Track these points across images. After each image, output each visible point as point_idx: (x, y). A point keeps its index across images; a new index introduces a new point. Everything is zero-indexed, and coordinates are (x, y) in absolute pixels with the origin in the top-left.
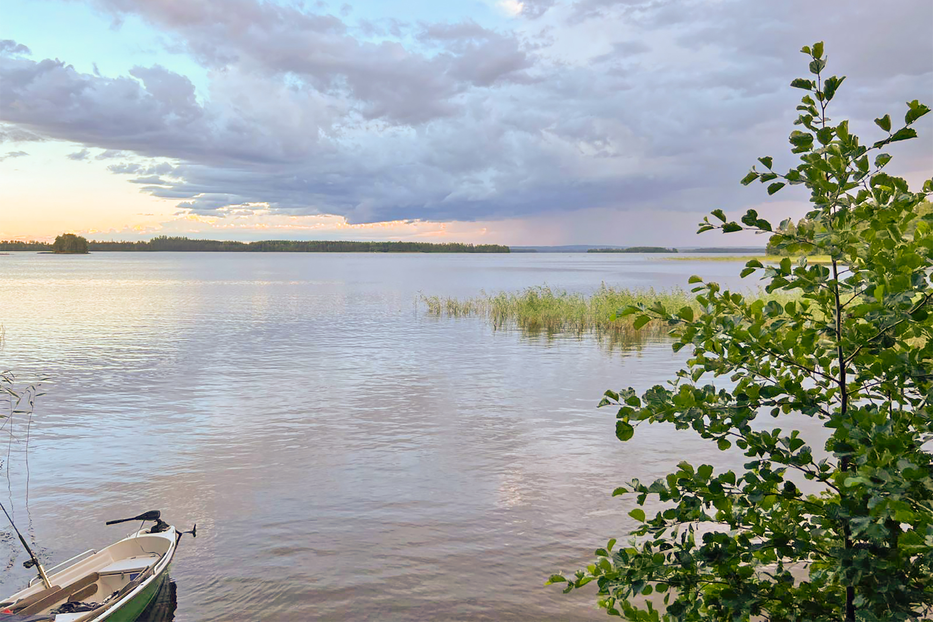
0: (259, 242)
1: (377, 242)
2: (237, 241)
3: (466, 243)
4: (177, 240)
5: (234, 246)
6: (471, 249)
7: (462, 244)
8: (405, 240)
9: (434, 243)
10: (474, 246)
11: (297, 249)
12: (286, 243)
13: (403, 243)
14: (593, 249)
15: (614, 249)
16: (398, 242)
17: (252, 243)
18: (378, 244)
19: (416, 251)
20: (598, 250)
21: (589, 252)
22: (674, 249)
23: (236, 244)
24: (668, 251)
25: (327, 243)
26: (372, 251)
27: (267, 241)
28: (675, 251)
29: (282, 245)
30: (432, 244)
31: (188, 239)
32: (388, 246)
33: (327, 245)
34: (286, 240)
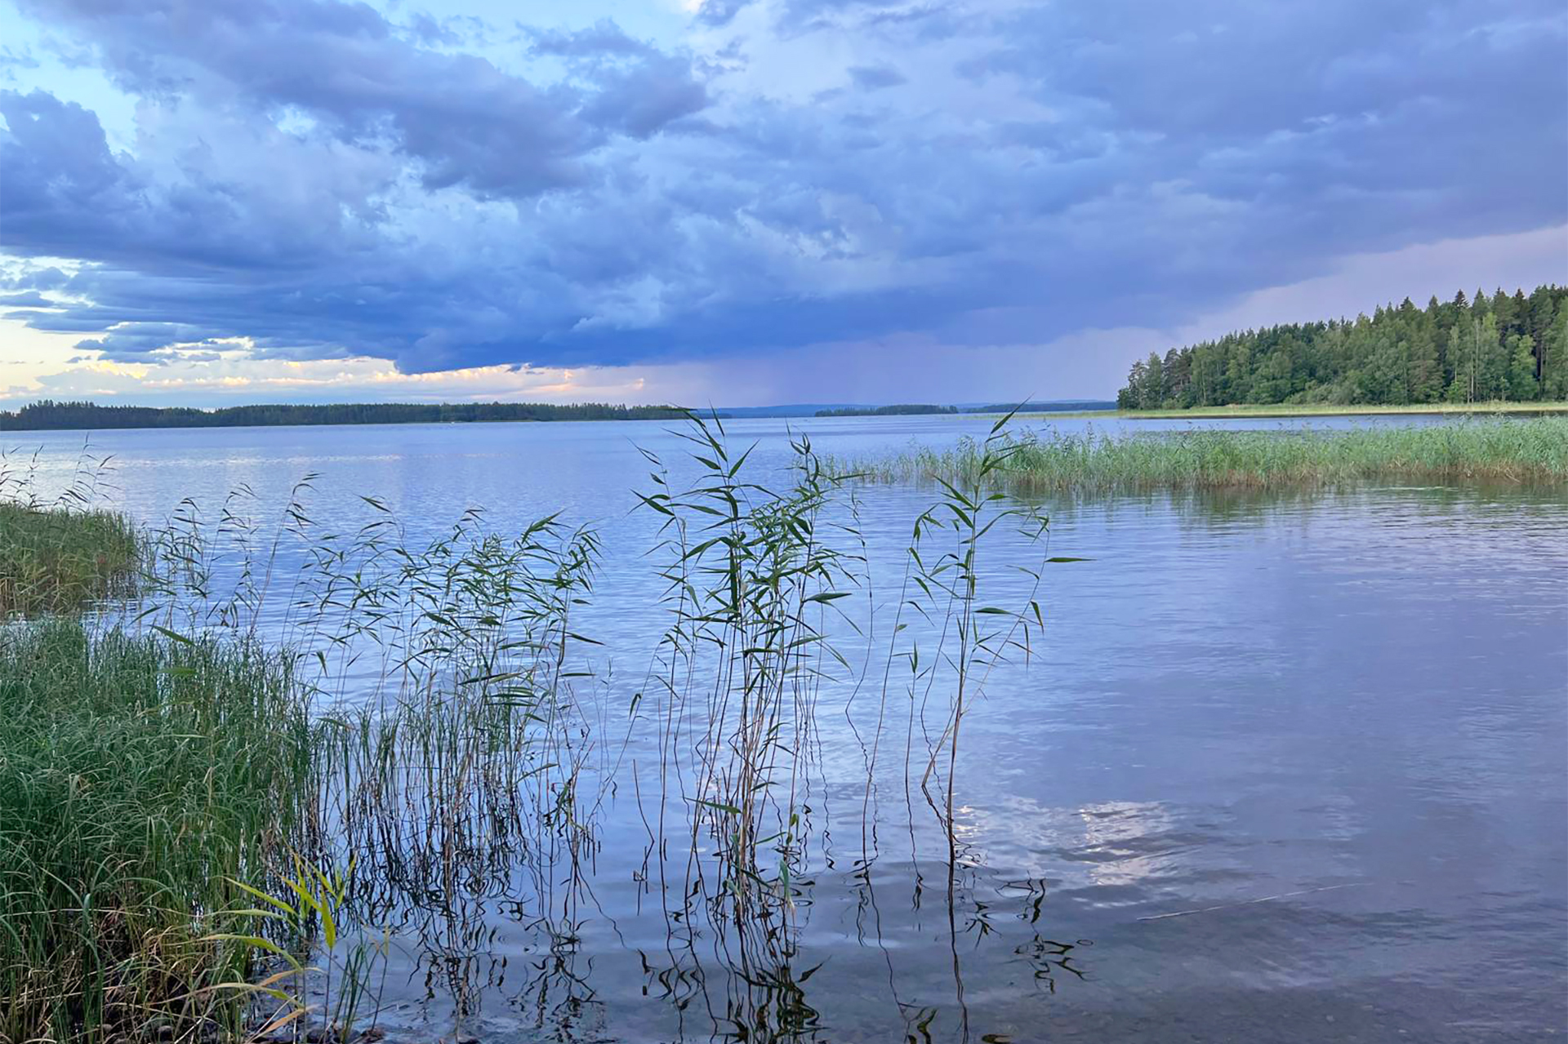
0: (234, 409)
1: (451, 404)
2: (191, 407)
3: (614, 403)
4: (74, 407)
5: (185, 417)
6: (621, 415)
7: (607, 405)
8: (504, 400)
9: (557, 404)
10: (628, 408)
11: (306, 421)
12: (284, 409)
13: (500, 405)
14: (824, 410)
15: (857, 409)
16: (492, 403)
17: (220, 411)
18: (456, 408)
19: (525, 419)
20: (833, 411)
21: (817, 415)
22: (951, 407)
23: (189, 412)
24: (943, 411)
25: (361, 408)
26: (446, 420)
27: (248, 407)
28: (953, 410)
29: (279, 412)
30: (553, 406)
31: (96, 405)
32: (474, 410)
33: (362, 412)
34: (284, 404)
